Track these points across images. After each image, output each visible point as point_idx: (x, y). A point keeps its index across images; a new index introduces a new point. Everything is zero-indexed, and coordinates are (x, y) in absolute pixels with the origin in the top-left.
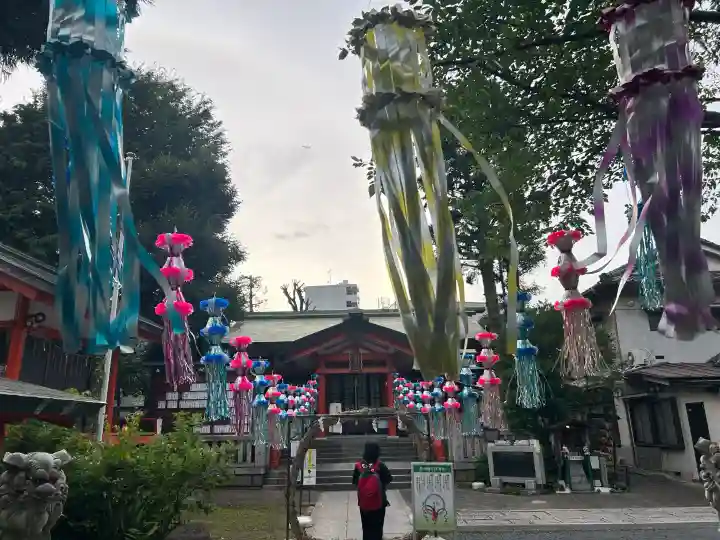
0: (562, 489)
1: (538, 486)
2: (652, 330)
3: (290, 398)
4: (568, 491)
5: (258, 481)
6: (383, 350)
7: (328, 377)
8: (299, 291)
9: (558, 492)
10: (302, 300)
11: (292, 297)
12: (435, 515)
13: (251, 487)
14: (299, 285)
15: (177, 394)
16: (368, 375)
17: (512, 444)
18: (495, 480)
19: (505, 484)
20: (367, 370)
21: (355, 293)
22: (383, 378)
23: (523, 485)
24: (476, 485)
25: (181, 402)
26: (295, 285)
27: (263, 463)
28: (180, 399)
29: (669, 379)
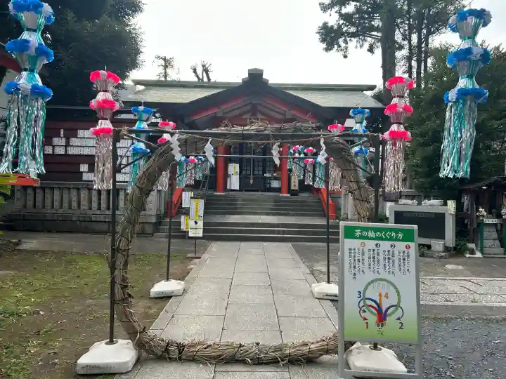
0: (472, 252)
1: (447, 249)
4: (478, 255)
5: (149, 229)
9: (468, 256)
11: (201, 77)
12: (382, 317)
13: (143, 234)
15: (64, 140)
17: (420, 204)
23: (429, 247)
25: (69, 149)
26: (204, 66)
27: (154, 213)
28: (67, 145)
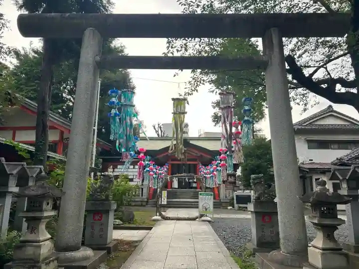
2: (309, 149)
3: (158, 171)
5: (144, 204)
6: (195, 154)
7: (172, 165)
8: (160, 128)
10: (162, 131)
11: (157, 130)
12: (206, 209)
13: (142, 205)
14: (161, 125)
15: (112, 169)
16: (190, 164)
17: (244, 192)
18: (236, 205)
19: (240, 207)
20: (189, 163)
21: (187, 127)
22: (195, 166)
23: (247, 207)
24: (229, 208)
25: (114, 173)
26: (159, 125)
27: (146, 197)
28: (114, 171)
29: (309, 169)
